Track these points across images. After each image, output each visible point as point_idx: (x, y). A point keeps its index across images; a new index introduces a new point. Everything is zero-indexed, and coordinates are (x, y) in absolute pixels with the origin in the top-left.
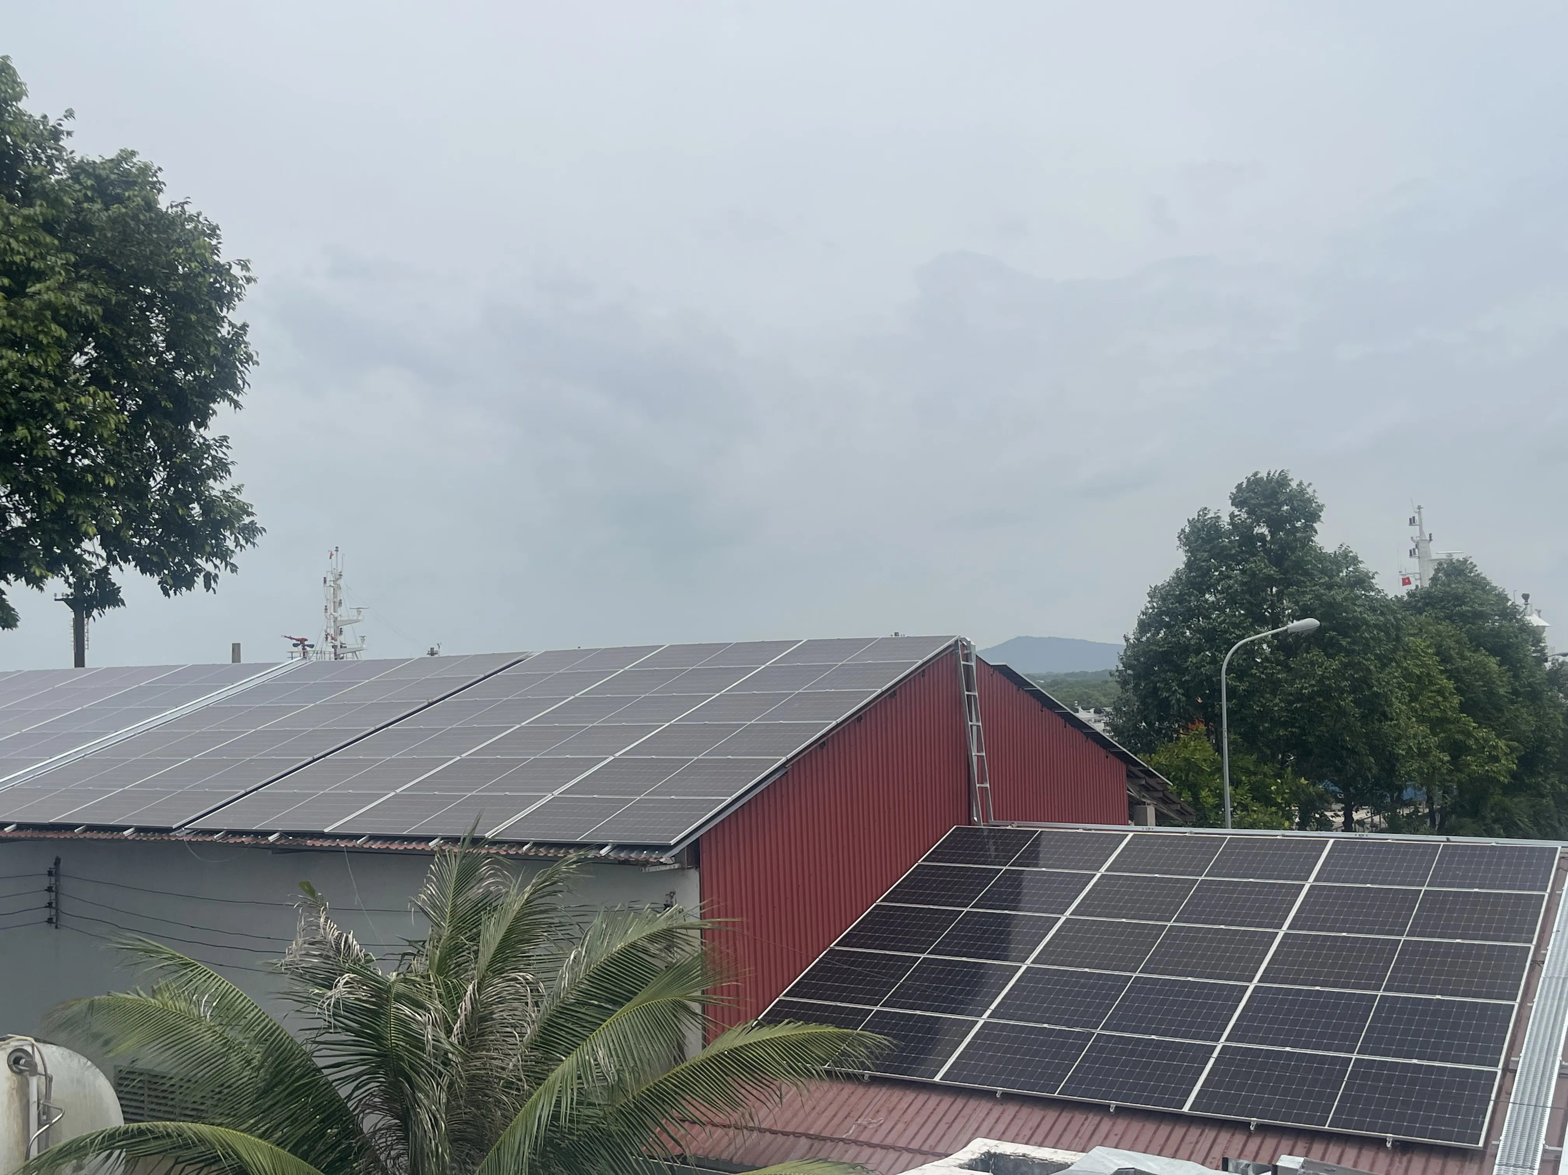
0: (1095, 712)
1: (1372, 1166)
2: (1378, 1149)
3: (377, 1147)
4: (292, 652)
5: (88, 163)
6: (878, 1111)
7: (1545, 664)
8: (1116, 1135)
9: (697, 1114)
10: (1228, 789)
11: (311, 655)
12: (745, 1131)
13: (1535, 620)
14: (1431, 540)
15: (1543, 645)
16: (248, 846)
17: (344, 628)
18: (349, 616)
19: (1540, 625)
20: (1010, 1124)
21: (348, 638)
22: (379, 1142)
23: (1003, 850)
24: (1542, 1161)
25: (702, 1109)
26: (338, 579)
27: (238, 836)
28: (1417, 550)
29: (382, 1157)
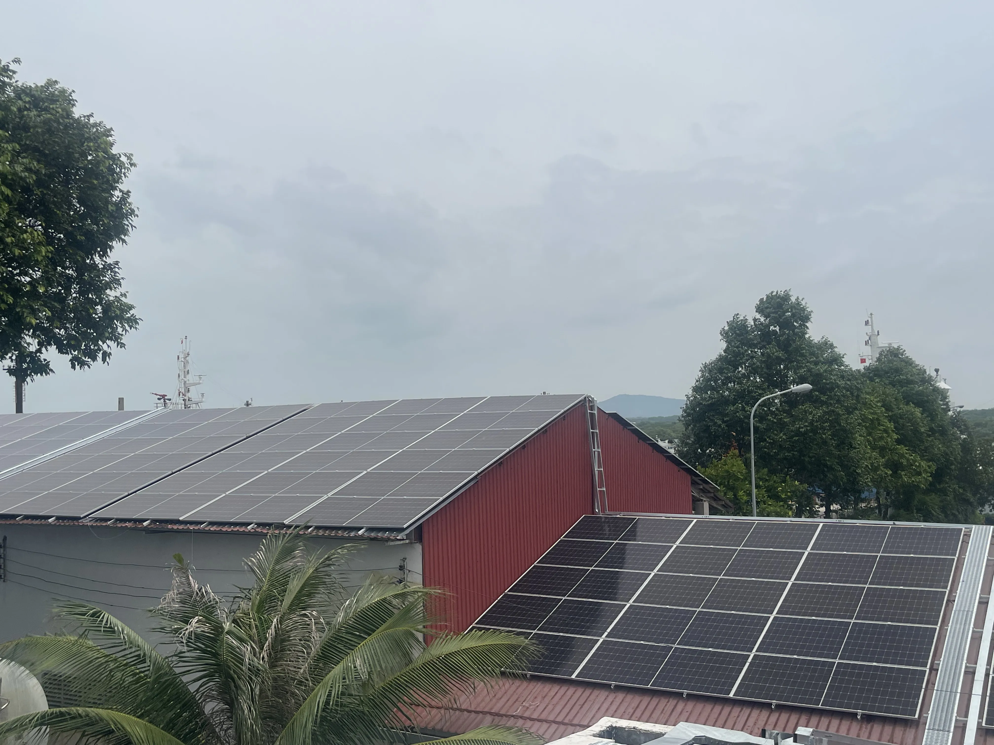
0: (669, 442)
1: (849, 730)
2: (852, 720)
3: (214, 723)
4: (157, 404)
5: (27, 88)
6: (536, 698)
7: (949, 412)
8: (687, 712)
9: (420, 699)
10: (754, 491)
11: (169, 405)
12: (451, 711)
13: (942, 385)
14: (878, 334)
15: (947, 400)
16: (131, 529)
17: (191, 388)
18: (193, 381)
19: (946, 388)
20: (619, 705)
21: (193, 394)
22: (215, 720)
23: (614, 531)
24: (955, 727)
25: (424, 696)
26: (187, 357)
27: (123, 523)
28: (869, 341)
29: (217, 730)
